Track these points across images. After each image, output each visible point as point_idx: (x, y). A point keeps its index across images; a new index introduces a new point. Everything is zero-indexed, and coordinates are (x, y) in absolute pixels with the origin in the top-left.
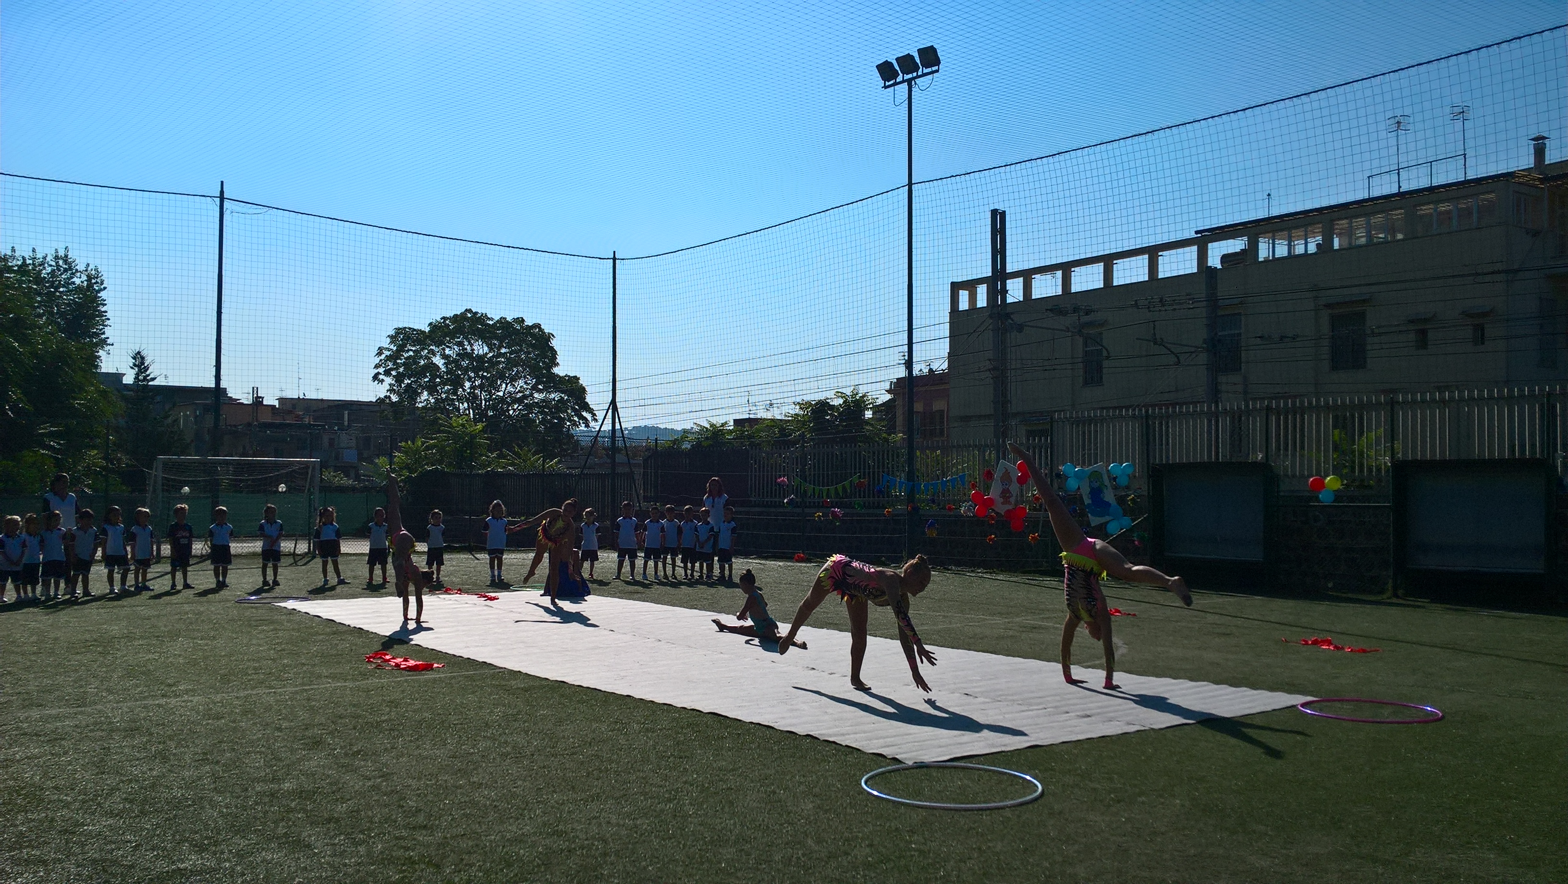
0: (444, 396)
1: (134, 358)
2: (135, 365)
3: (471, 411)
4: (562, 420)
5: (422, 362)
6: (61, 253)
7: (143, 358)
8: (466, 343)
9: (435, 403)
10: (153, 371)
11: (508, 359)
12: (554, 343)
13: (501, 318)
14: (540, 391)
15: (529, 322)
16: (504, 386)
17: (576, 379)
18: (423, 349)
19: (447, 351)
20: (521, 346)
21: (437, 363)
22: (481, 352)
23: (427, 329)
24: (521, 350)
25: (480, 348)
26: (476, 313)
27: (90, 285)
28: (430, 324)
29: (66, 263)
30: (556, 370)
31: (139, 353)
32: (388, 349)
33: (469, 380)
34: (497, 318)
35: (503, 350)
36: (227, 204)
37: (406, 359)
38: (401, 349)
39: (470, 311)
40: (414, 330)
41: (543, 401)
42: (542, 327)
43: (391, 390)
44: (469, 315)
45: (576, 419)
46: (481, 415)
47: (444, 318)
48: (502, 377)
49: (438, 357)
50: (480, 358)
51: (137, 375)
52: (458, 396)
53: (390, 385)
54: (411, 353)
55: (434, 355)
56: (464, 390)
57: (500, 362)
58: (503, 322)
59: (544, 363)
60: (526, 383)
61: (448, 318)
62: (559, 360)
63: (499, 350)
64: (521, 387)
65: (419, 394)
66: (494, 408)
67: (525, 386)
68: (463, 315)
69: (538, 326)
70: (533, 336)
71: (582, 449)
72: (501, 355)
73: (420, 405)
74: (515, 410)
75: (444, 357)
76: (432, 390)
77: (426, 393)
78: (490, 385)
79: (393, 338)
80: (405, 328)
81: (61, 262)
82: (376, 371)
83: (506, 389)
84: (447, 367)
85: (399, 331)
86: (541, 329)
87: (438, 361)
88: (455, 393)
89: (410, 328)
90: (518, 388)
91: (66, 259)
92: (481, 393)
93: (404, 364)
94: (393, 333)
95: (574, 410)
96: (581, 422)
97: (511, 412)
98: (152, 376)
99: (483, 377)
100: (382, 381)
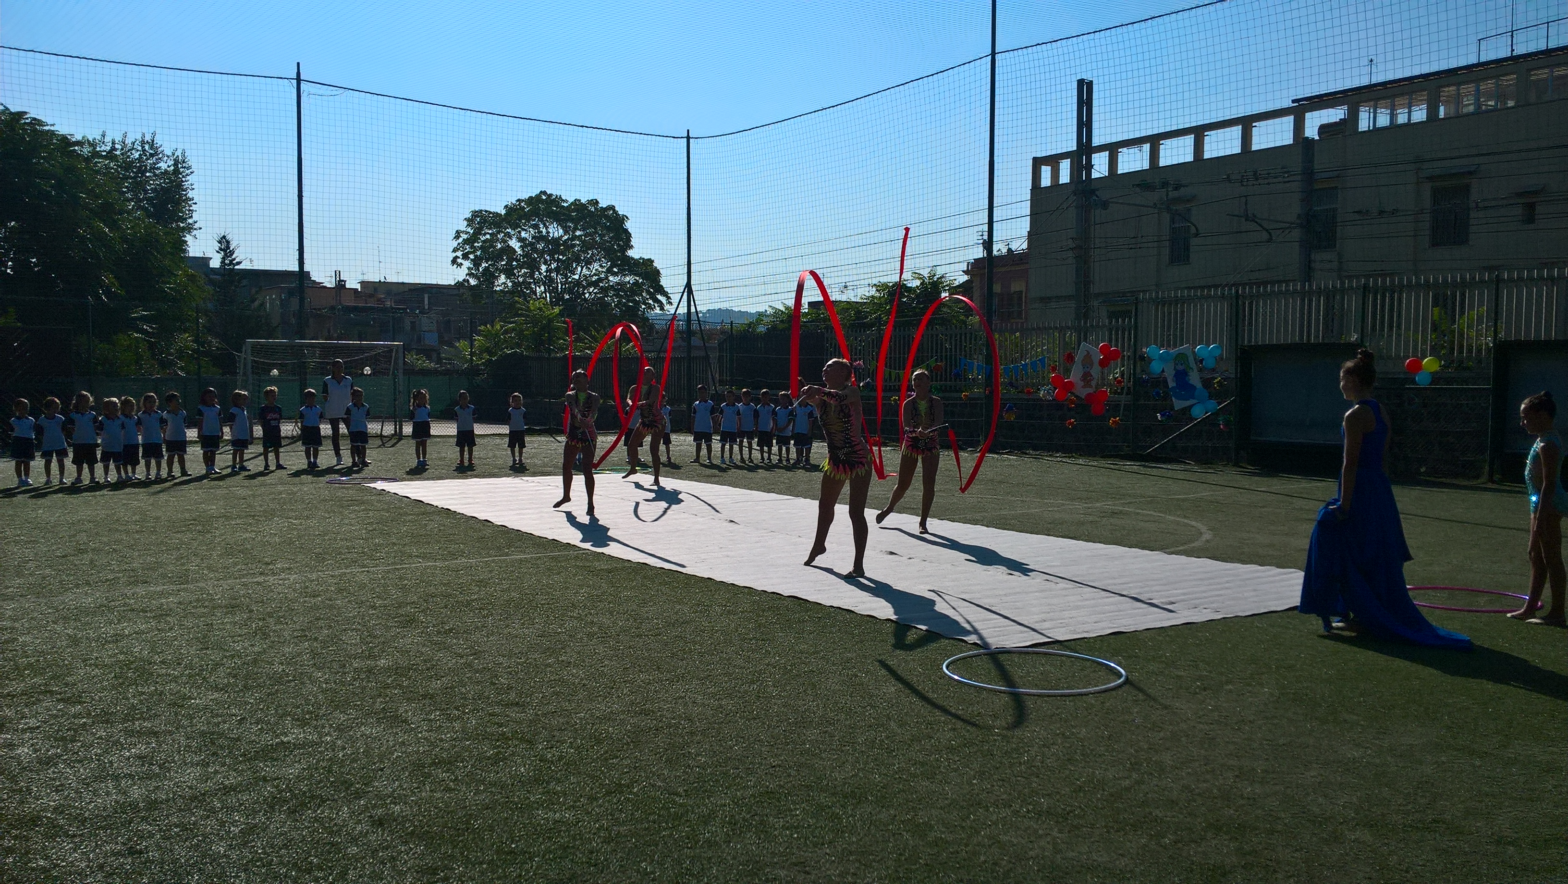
0: (521, 280)
1: (220, 242)
2: (221, 249)
3: (548, 295)
4: (637, 303)
5: (499, 246)
6: (148, 138)
7: (228, 242)
8: (541, 226)
9: (513, 286)
10: (238, 255)
11: (583, 242)
12: (629, 225)
13: (575, 200)
14: (615, 274)
15: (603, 204)
16: (579, 269)
17: (651, 261)
18: (499, 232)
19: (523, 234)
20: (595, 229)
21: (513, 246)
22: (556, 235)
23: (503, 212)
24: (596, 232)
25: (555, 231)
26: (551, 195)
27: (176, 172)
28: (506, 207)
29: (151, 149)
30: (630, 253)
31: (224, 237)
32: (467, 233)
33: (545, 263)
34: (571, 200)
35: (578, 233)
36: (303, 85)
37: (484, 242)
38: (478, 232)
39: (544, 193)
40: (490, 213)
41: (618, 284)
42: (616, 209)
43: (470, 274)
44: (544, 197)
45: (651, 302)
46: (558, 299)
47: (518, 200)
48: (578, 260)
49: (514, 240)
50: (556, 241)
51: (224, 259)
52: (534, 279)
53: (469, 268)
54: (488, 236)
55: (510, 238)
56: (540, 274)
57: (574, 246)
58: (578, 203)
59: (618, 245)
60: (601, 266)
61: (523, 201)
62: (633, 242)
63: (574, 233)
64: (596, 270)
65: (497, 278)
66: (570, 292)
67: (600, 269)
68: (538, 196)
69: (612, 208)
70: (607, 217)
71: (657, 333)
72: (574, 238)
73: (498, 289)
74: (590, 293)
75: (521, 240)
76: (509, 273)
77: (503, 276)
78: (565, 268)
79: (470, 221)
80: (481, 210)
81: (147, 147)
82: (454, 255)
83: (581, 273)
84: (524, 251)
85: (476, 214)
86: (614, 210)
87: (514, 244)
88: (532, 276)
89: (486, 211)
90: (594, 271)
91: (152, 144)
92: (557, 276)
93: (481, 248)
94: (469, 215)
95: (648, 292)
96: (656, 305)
97: (587, 296)
98: (237, 260)
99: (559, 260)
100: (461, 264)
